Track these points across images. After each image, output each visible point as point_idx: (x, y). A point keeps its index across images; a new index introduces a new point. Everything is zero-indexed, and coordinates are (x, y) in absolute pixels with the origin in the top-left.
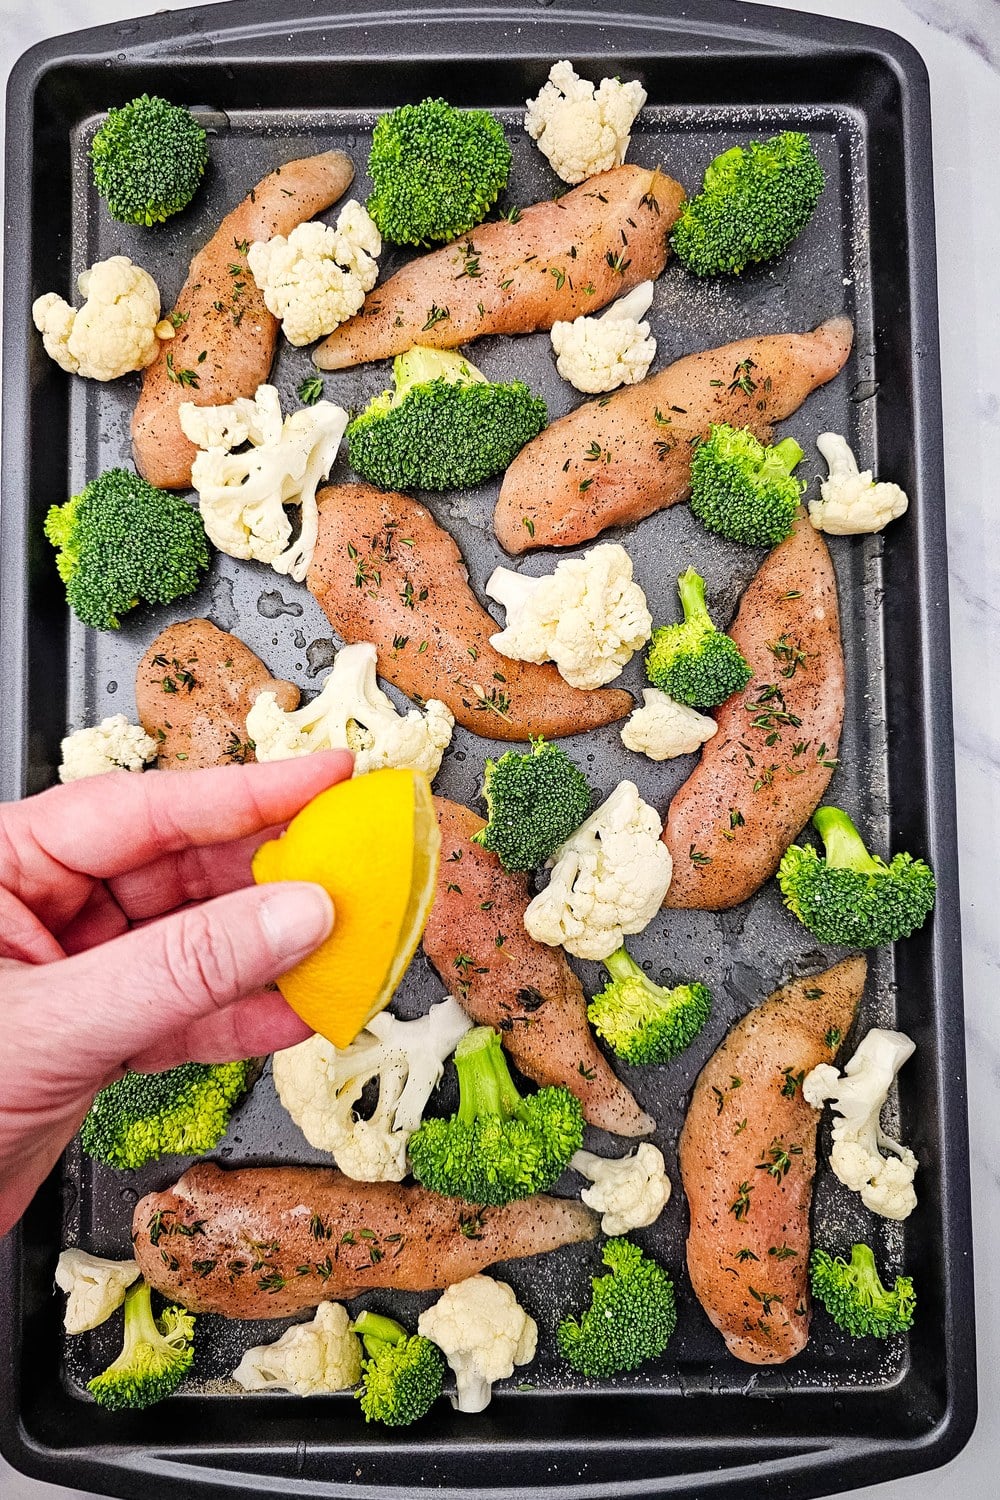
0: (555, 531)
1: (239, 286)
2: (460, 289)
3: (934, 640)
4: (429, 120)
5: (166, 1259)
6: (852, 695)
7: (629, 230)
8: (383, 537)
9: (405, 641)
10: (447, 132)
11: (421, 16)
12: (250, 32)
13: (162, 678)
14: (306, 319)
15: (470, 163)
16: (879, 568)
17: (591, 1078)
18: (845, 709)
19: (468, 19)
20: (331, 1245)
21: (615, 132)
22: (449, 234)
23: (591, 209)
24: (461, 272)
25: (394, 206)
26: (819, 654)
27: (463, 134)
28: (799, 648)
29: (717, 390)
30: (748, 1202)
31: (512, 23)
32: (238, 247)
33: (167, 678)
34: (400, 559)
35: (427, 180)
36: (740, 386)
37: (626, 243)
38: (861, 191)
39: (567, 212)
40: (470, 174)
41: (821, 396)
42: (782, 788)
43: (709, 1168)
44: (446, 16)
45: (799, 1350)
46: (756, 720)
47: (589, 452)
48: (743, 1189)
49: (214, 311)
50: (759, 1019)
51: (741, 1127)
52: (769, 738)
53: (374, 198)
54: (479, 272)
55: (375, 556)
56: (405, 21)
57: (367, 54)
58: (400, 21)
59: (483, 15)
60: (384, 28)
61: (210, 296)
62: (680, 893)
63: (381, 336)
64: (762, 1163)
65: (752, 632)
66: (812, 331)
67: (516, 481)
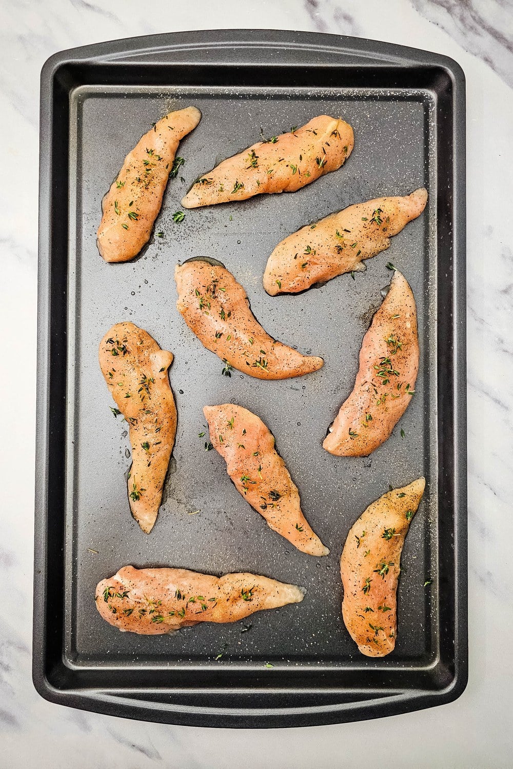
0: (291, 286)
1: (147, 170)
2: (249, 173)
3: (459, 338)
5: (111, 608)
7: (326, 147)
8: (212, 287)
9: (221, 335)
11: (233, 45)
12: (154, 51)
13: (111, 349)
17: (301, 531)
18: (419, 368)
19: (254, 47)
20: (184, 602)
23: (309, 137)
24: (249, 165)
26: (408, 344)
28: (399, 341)
29: (365, 222)
30: (369, 586)
31: (275, 49)
32: (148, 152)
33: (114, 349)
34: (219, 297)
36: (375, 220)
37: (325, 153)
38: (434, 130)
39: (299, 139)
41: (412, 225)
42: (390, 404)
43: (353, 571)
44: (244, 45)
45: (391, 651)
46: (379, 373)
47: (306, 250)
48: (369, 580)
49: (136, 182)
50: (376, 506)
51: (367, 553)
52: (384, 382)
54: (257, 166)
55: (208, 296)
56: (226, 47)
57: (208, 62)
58: (223, 47)
59: (261, 45)
60: (216, 50)
61: (134, 175)
62: (344, 449)
63: (213, 195)
64: (376, 569)
65: (378, 333)
66: (409, 195)
67: (273, 263)
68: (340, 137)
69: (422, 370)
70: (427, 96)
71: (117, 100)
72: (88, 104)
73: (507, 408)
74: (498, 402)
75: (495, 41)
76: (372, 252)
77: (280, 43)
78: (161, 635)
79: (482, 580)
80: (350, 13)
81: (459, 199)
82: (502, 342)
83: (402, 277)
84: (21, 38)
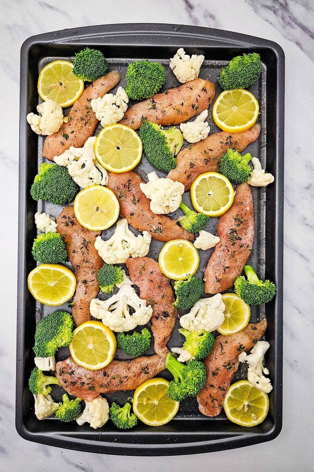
1: (88, 112)
2: (150, 112)
3: (279, 217)
4: (144, 66)
5: (63, 380)
7: (198, 98)
8: (127, 184)
9: (133, 214)
10: (149, 69)
11: (141, 33)
12: (91, 36)
13: (64, 222)
14: (108, 121)
15: (155, 78)
16: (265, 195)
18: (254, 235)
19: (154, 34)
20: (109, 379)
21: (195, 70)
22: (147, 97)
23: (188, 91)
24: (151, 107)
25: (133, 89)
26: (247, 220)
27: (153, 70)
28: (242, 218)
29: (221, 144)
30: (217, 373)
31: (167, 36)
32: (88, 101)
33: (66, 222)
34: (132, 190)
35: (142, 82)
36: (228, 143)
37: (197, 102)
38: (264, 87)
39: (181, 92)
40: (154, 81)
41: (250, 146)
42: (237, 257)
43: (210, 361)
44: (148, 33)
46: (229, 239)
48: (217, 369)
49: (80, 119)
52: (233, 244)
53: (127, 87)
54: (156, 108)
55: (125, 190)
56: (136, 34)
57: (125, 43)
58: (134, 34)
59: (158, 33)
60: (130, 36)
61: (79, 115)
65: (229, 213)
68: (207, 93)
73: (308, 260)
74: (302, 256)
75: (303, 32)
77: (170, 32)
79: (291, 365)
80: (213, 13)
81: (280, 131)
82: (305, 219)
84: (8, 27)
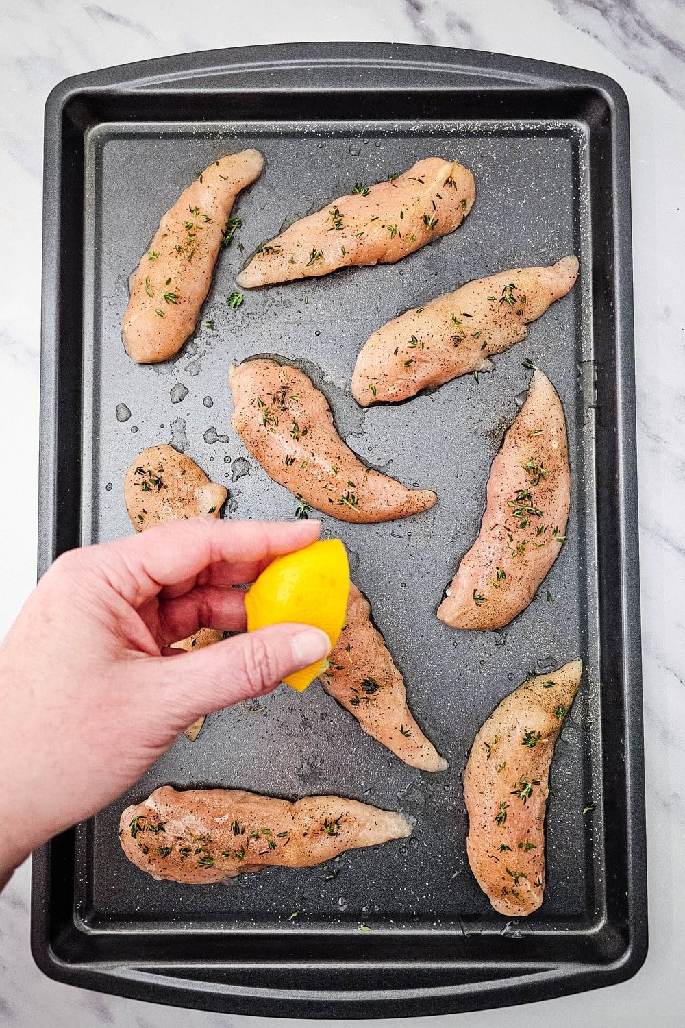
0: (390, 392)
1: (191, 235)
2: (330, 238)
3: (626, 462)
5: (141, 846)
6: (575, 495)
7: (437, 200)
8: (280, 395)
9: (293, 461)
11: (307, 64)
12: (199, 73)
13: (141, 482)
16: (593, 415)
17: (408, 736)
18: (571, 505)
19: (336, 66)
20: (244, 838)
23: (413, 187)
24: (331, 227)
26: (554, 471)
28: (541, 467)
29: (492, 303)
30: (505, 815)
31: (365, 68)
32: (191, 211)
33: (144, 482)
34: (290, 409)
36: (506, 300)
37: (435, 209)
38: (585, 175)
39: (398, 190)
41: (558, 306)
42: (531, 555)
43: (482, 793)
44: (322, 63)
45: (537, 908)
46: (514, 512)
47: (410, 342)
48: (504, 806)
49: (175, 252)
50: (513, 700)
51: (501, 767)
52: (522, 524)
54: (342, 227)
55: (275, 407)
56: (297, 67)
57: (273, 87)
58: (293, 67)
59: (346, 63)
60: (283, 71)
61: (173, 242)
62: (466, 620)
63: (281, 269)
64: (515, 790)
65: (512, 456)
66: (553, 265)
67: (364, 361)
68: (456, 188)
69: (574, 508)
70: (576, 130)
71: (150, 142)
72: (110, 148)
74: (682, 551)
75: (668, 53)
76: (503, 344)
78: (212, 884)
79: (665, 805)
80: (469, 20)
81: (622, 268)
83: (544, 379)
84: (19, 62)
